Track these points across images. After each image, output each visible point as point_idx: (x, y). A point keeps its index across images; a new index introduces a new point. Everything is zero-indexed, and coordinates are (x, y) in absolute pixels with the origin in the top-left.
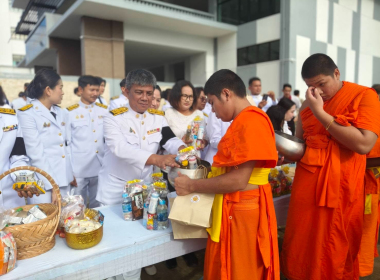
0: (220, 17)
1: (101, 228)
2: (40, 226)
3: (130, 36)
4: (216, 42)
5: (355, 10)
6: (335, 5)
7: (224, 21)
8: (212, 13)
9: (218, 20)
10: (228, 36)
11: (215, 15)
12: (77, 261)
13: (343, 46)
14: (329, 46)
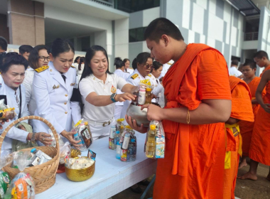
0: (116, 6)
1: (94, 164)
2: (50, 166)
3: (48, 14)
4: (113, 24)
5: (206, 8)
6: (194, 4)
7: (119, 9)
8: (111, 2)
9: (115, 8)
10: (123, 20)
11: (113, 4)
12: (83, 192)
13: (198, 32)
14: (190, 31)
